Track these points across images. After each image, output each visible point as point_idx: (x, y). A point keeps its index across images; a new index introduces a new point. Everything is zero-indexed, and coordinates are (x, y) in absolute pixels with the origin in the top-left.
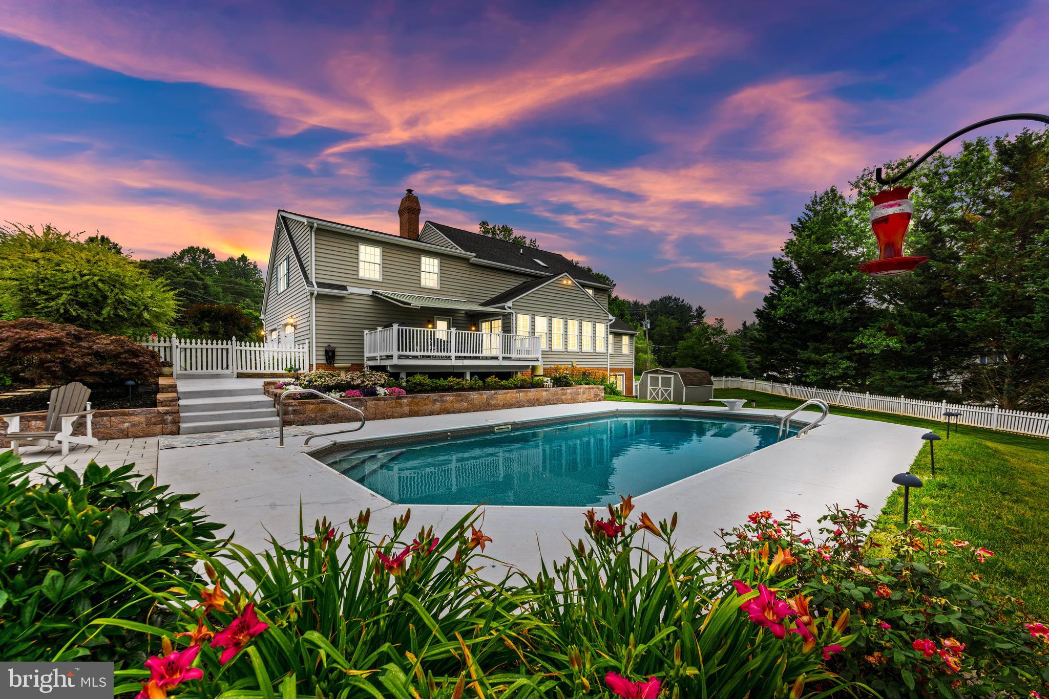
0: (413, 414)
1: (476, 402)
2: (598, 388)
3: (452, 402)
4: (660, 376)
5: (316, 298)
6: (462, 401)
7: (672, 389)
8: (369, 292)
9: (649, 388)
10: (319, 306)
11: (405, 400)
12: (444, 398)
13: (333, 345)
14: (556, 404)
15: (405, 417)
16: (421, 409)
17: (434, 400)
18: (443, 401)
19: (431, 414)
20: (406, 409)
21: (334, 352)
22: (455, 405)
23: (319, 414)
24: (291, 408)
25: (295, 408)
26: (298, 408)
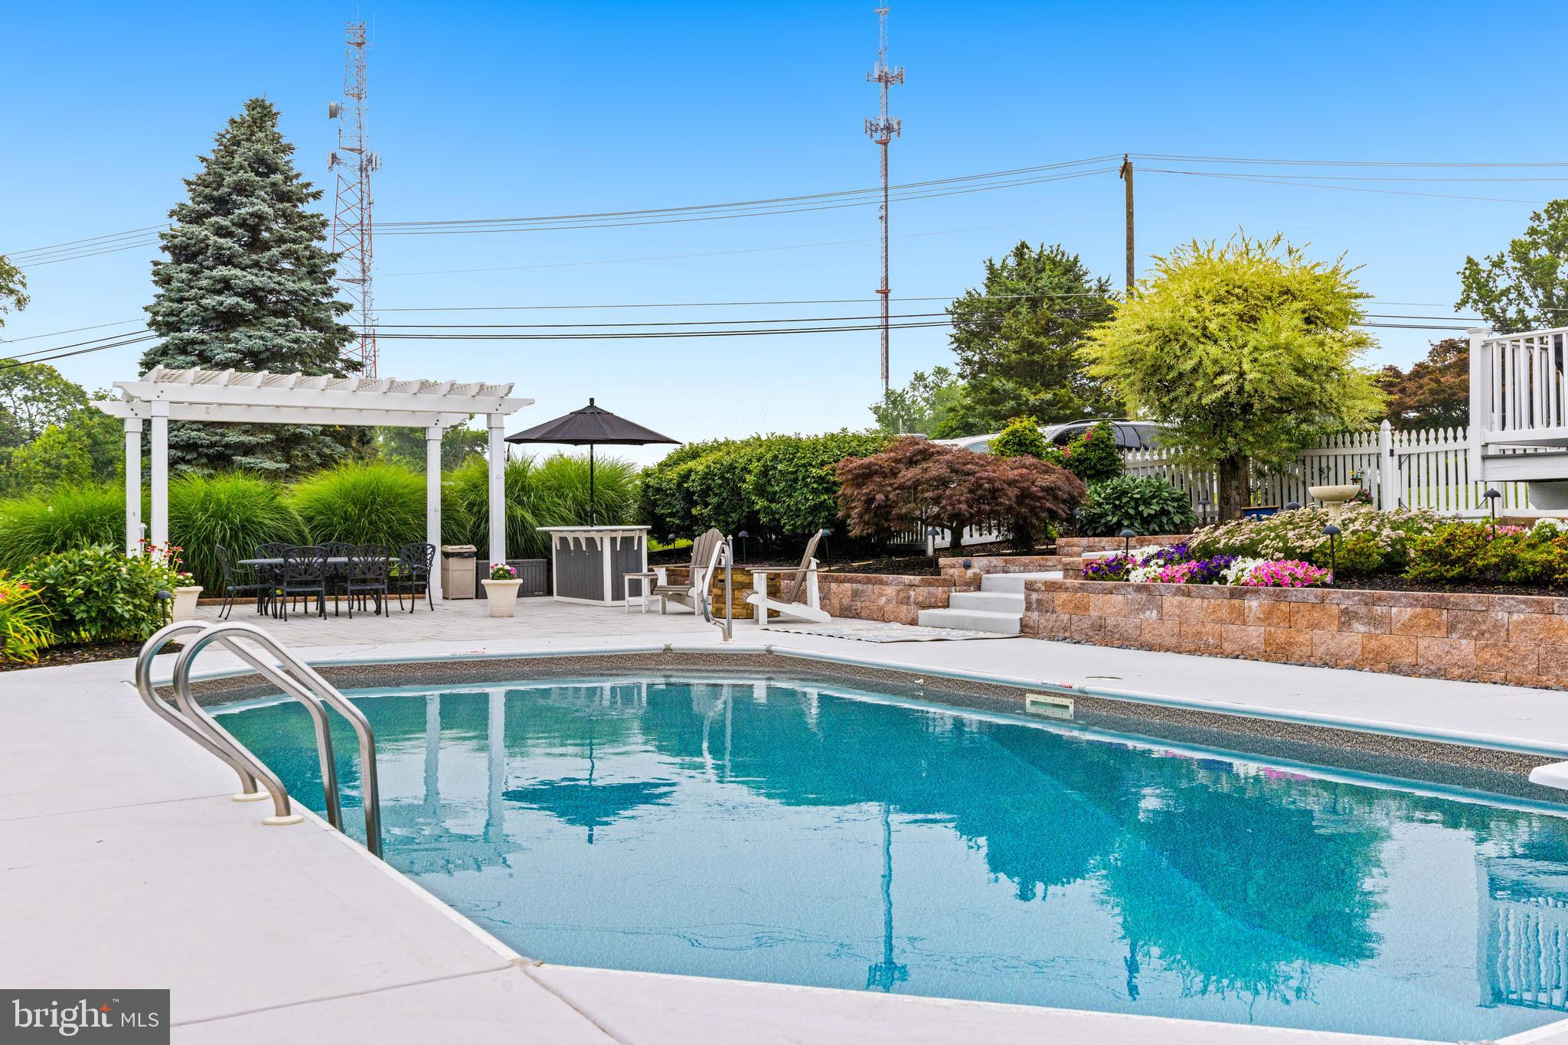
0: (1278, 653)
3: (1408, 627)
6: (1451, 628)
11: (1254, 603)
12: (1378, 610)
16: (1301, 639)
17: (1345, 612)
18: (1374, 621)
19: (1331, 662)
20: (1255, 634)
22: (1423, 643)
23: (1075, 618)
24: (1034, 596)
25: (1041, 597)
26: (1045, 596)
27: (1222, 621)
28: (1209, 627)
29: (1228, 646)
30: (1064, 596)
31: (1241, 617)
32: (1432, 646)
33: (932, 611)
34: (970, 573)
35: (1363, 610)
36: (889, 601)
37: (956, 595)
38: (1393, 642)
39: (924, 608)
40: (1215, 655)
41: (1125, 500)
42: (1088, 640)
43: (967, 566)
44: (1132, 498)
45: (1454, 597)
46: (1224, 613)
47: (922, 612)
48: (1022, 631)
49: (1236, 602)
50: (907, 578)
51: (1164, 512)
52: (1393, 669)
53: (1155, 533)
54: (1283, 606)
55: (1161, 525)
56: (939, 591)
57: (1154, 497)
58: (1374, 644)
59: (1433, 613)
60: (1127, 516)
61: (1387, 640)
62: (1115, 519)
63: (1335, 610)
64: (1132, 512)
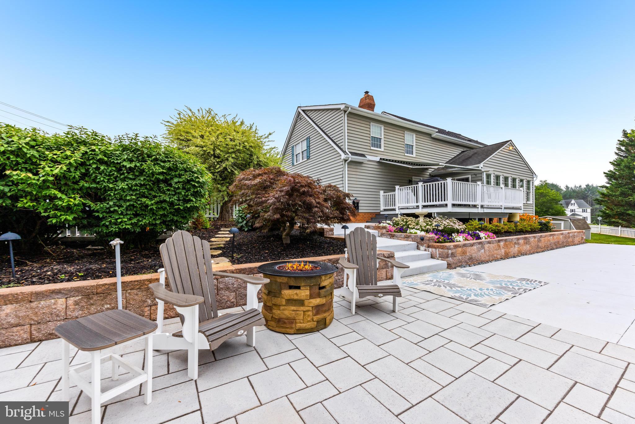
5: (348, 164)
8: (378, 159)
10: (350, 169)
13: (358, 199)
21: (358, 203)
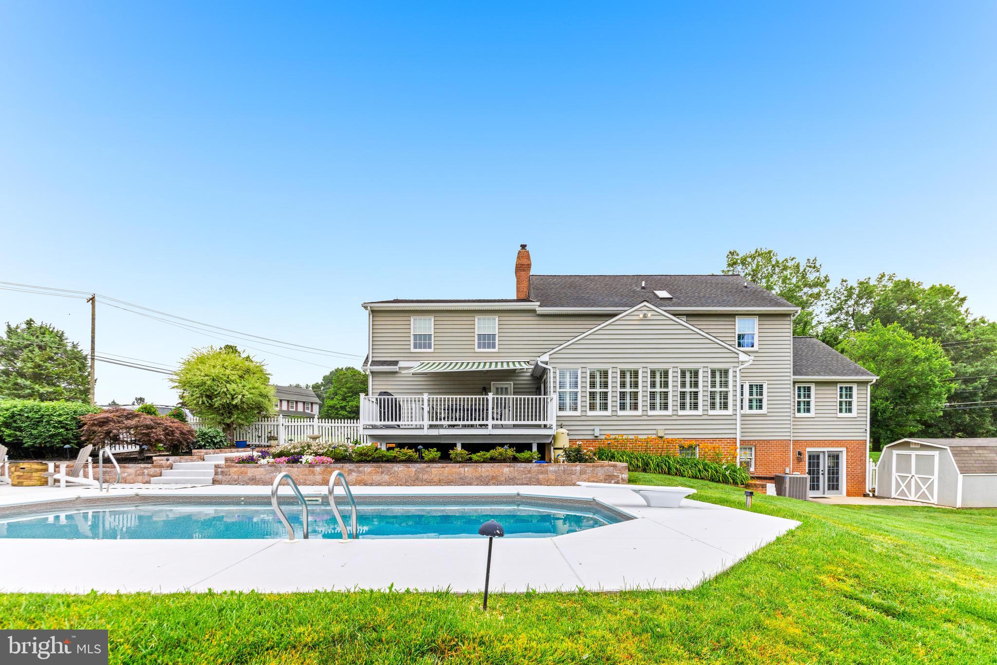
1: (401, 475)
2: (614, 466)
3: (370, 473)
4: (914, 453)
5: (373, 376)
6: (382, 473)
7: (935, 477)
9: (895, 475)
10: (375, 383)
11: (318, 469)
14: (527, 484)
15: (317, 485)
17: (350, 470)
18: (360, 472)
22: (374, 477)
23: (240, 477)
24: (220, 470)
25: (223, 470)
26: (226, 470)
27: (306, 475)
28: (301, 477)
29: (308, 482)
30: (236, 469)
31: (313, 473)
32: (377, 478)
33: (155, 478)
34: (169, 462)
35: (356, 469)
36: (129, 475)
37: (164, 471)
38: (365, 477)
39: (152, 477)
40: (304, 485)
41: (206, 436)
42: (247, 484)
43: (168, 460)
44: (209, 436)
45: (383, 465)
46: (307, 472)
47: (152, 478)
48: (213, 483)
49: (312, 469)
50: (142, 465)
51: (221, 441)
52: (365, 485)
53: (218, 448)
54: (328, 469)
55: (220, 445)
56: (158, 470)
57: (217, 436)
58: (360, 478)
59: (377, 469)
60: (208, 442)
61: (363, 477)
62: (203, 443)
63: (347, 469)
64: (209, 441)
